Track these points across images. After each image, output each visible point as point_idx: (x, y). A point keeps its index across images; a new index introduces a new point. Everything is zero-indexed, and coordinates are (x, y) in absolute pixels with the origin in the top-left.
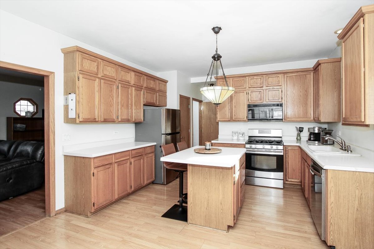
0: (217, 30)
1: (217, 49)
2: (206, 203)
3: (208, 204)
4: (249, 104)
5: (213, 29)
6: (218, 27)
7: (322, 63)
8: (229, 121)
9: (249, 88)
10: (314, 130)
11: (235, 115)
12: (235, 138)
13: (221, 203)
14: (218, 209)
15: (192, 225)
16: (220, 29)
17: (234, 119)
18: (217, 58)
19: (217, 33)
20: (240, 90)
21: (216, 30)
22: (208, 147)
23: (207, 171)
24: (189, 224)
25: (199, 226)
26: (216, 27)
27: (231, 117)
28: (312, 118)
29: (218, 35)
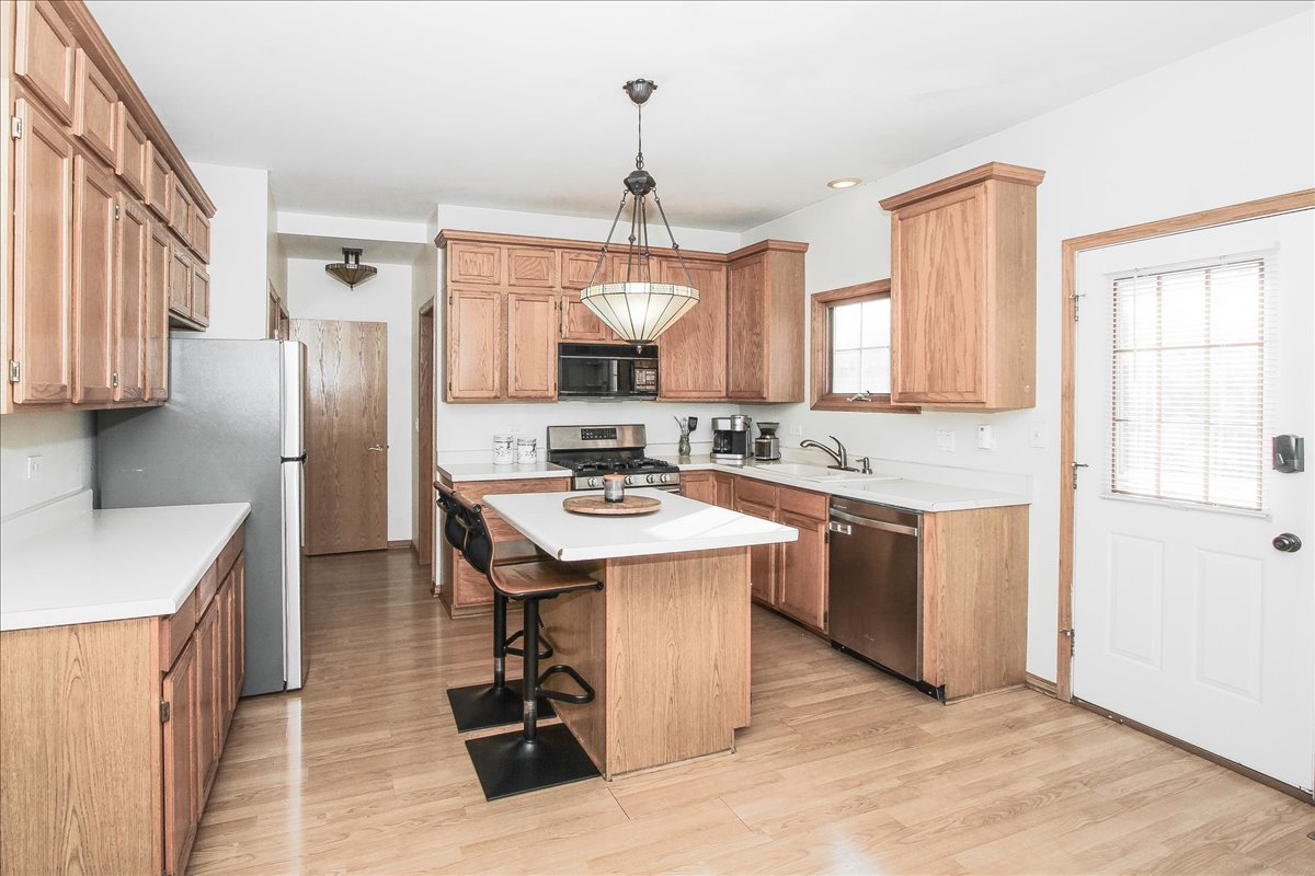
0: (639, 92)
1: (640, 154)
2: (670, 681)
3: (676, 685)
4: (561, 341)
5: (629, 87)
6: (644, 82)
7: (773, 249)
8: (496, 397)
9: (564, 288)
10: (733, 425)
11: (516, 380)
12: (506, 458)
13: (716, 667)
14: (708, 687)
15: (626, 776)
16: (651, 86)
17: (511, 391)
18: (640, 184)
19: (639, 99)
20: (536, 291)
21: (639, 88)
22: (615, 494)
23: (672, 571)
24: (614, 779)
25: (647, 771)
26: (638, 82)
27: (505, 386)
28: (724, 394)
29: (645, 106)
